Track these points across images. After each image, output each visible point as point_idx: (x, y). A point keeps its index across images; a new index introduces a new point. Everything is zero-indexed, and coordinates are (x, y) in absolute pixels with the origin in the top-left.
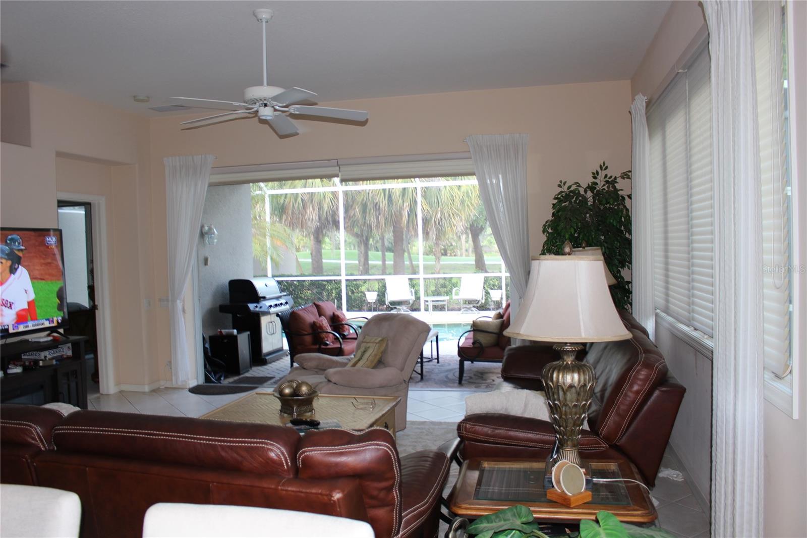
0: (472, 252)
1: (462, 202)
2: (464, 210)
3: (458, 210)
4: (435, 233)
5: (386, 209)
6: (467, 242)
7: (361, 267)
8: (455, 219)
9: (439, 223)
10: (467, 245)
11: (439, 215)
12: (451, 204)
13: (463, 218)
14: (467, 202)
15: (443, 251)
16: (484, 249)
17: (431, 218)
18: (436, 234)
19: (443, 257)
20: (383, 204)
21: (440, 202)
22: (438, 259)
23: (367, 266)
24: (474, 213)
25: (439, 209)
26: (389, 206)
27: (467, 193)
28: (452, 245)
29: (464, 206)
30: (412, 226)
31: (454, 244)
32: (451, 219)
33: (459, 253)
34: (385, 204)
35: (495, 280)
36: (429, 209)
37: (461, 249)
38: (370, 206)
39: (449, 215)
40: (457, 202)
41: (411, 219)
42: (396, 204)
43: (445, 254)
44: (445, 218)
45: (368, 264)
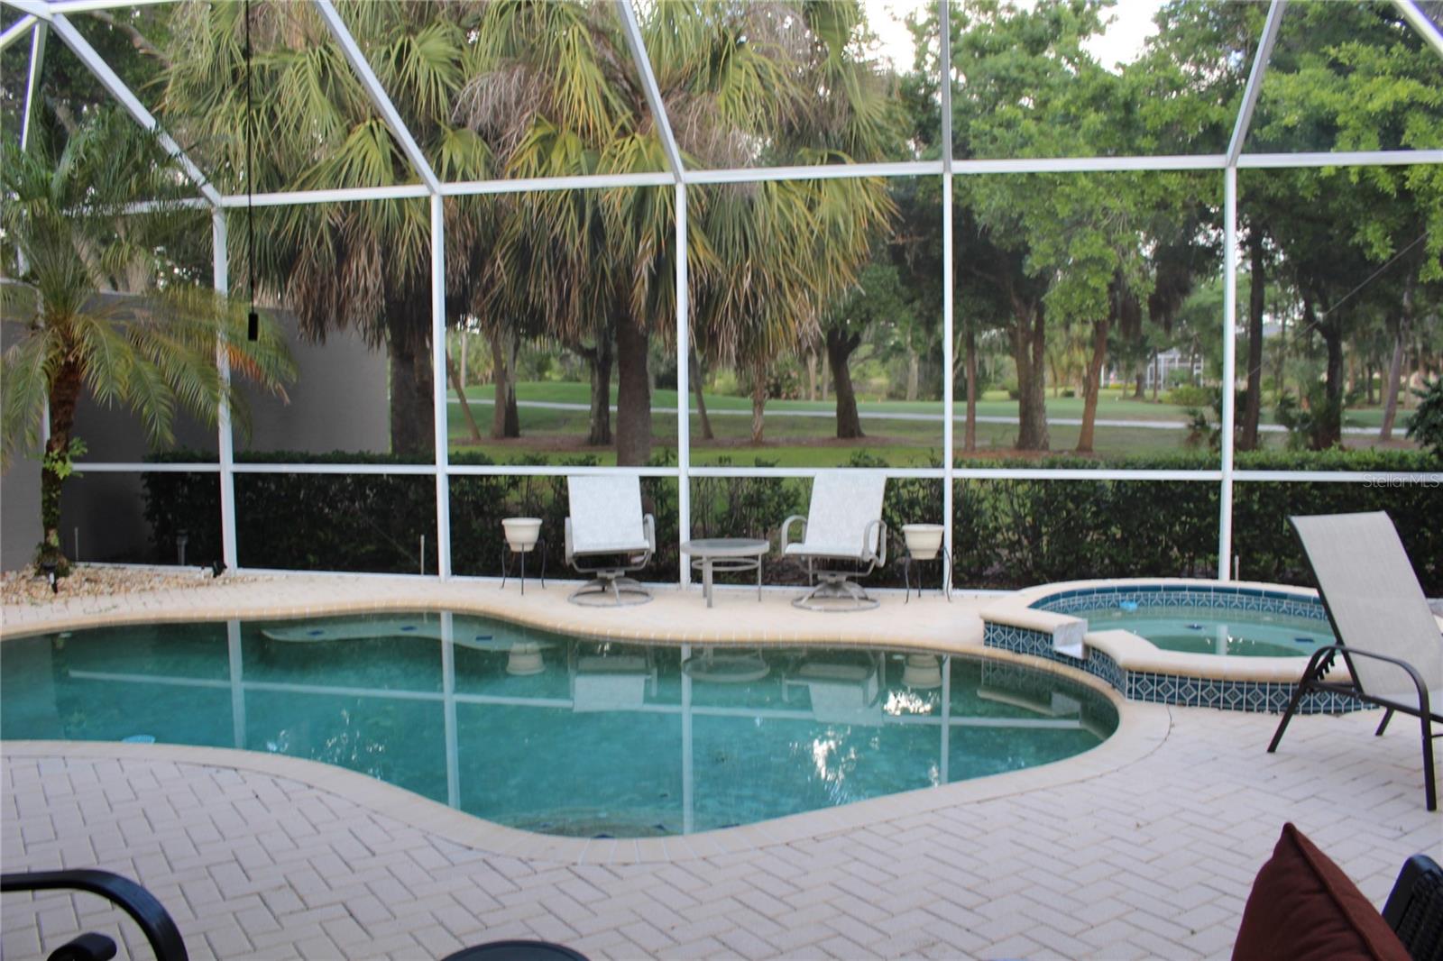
0: (829, 391)
1: (819, 253)
2: (824, 276)
3: (804, 270)
4: (735, 336)
5: (585, 257)
6: (819, 371)
8: (795, 297)
9: (748, 311)
10: (820, 378)
11: (747, 283)
12: (784, 252)
13: (820, 297)
14: (832, 251)
15: (772, 389)
16: (854, 387)
17: (723, 290)
18: (740, 342)
19: (773, 402)
20: (576, 244)
21: (751, 244)
22: (759, 405)
24: (849, 286)
25: (749, 263)
26: (594, 252)
27: (834, 224)
28: (789, 377)
29: (825, 263)
30: (663, 310)
31: (794, 375)
32: (785, 296)
33: (803, 394)
34: (581, 243)
35: (917, 485)
36: (717, 263)
37: (807, 385)
38: (540, 253)
39: (779, 285)
40: (805, 251)
41: (661, 293)
42: (617, 247)
43: (776, 394)
44: (765, 292)
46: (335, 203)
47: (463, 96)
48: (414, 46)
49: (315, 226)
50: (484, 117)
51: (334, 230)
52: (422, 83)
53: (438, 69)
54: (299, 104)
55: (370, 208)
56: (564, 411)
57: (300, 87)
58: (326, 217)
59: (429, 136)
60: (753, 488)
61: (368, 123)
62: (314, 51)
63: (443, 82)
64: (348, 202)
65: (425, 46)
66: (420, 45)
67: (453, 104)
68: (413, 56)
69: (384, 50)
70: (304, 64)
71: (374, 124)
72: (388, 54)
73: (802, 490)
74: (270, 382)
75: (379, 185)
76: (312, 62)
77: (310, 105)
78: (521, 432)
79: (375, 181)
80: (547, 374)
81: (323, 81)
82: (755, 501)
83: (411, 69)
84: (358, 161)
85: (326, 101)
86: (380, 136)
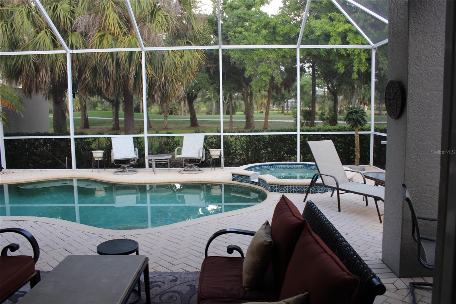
0: (188, 112)
1: (184, 70)
2: (185, 77)
3: (180, 76)
4: (160, 96)
5: (114, 73)
6: (184, 106)
7: (113, 123)
8: (177, 84)
9: (163, 89)
10: (185, 108)
11: (163, 80)
12: (174, 71)
13: (184, 84)
14: (188, 70)
15: (170, 112)
16: (196, 111)
17: (156, 82)
18: (161, 97)
19: (170, 116)
20: (112, 68)
21: (164, 68)
22: (166, 117)
23: (117, 122)
24: (193, 81)
25: (163, 74)
26: (117, 71)
27: (188, 62)
28: (175, 108)
29: (186, 74)
30: (138, 88)
31: (177, 107)
32: (174, 84)
33: (180, 113)
34: (113, 68)
35: (213, 138)
36: (154, 74)
37: (181, 111)
38: (100, 71)
39: (172, 80)
40: (180, 71)
41: (137, 83)
42: (123, 68)
43: (171, 114)
44: (168, 83)
45: (118, 120)
46: (35, 55)
47: (75, 22)
48: (59, 5)
49: (28, 62)
50: (82, 29)
51: (35, 63)
52: (61, 17)
53: (66, 13)
54: (21, 24)
55: (47, 57)
56: (103, 120)
57: (21, 18)
58: (32, 59)
59: (65, 34)
60: (166, 140)
61: (45, 30)
62: (25, 6)
63: (68, 17)
64: (39, 55)
65: (62, 6)
66: (60, 5)
67: (72, 24)
68: (58, 9)
69: (49, 6)
70: (22, 10)
71: (47, 30)
72: (50, 8)
73: (181, 140)
74: (17, 111)
75: (49, 50)
76: (25, 10)
77: (24, 24)
78: (90, 127)
79: (48, 49)
80: (96, 108)
81: (28, 16)
82: (166, 144)
83: (58, 13)
84: (42, 42)
85: (29, 22)
86: (49, 34)
